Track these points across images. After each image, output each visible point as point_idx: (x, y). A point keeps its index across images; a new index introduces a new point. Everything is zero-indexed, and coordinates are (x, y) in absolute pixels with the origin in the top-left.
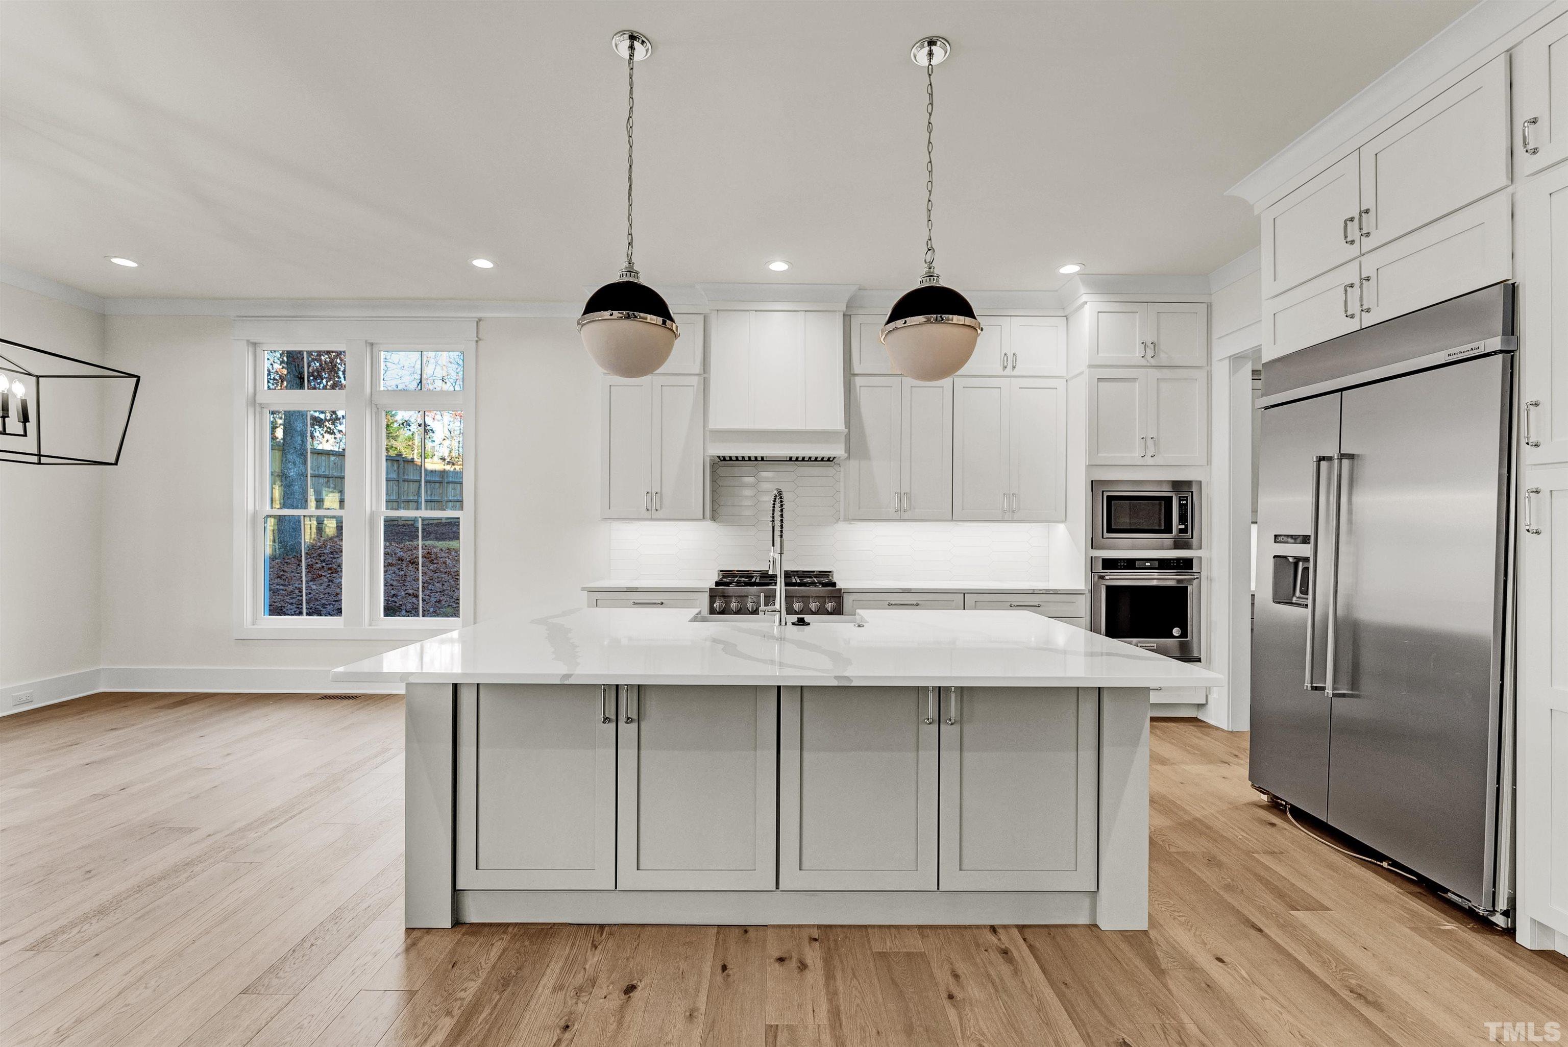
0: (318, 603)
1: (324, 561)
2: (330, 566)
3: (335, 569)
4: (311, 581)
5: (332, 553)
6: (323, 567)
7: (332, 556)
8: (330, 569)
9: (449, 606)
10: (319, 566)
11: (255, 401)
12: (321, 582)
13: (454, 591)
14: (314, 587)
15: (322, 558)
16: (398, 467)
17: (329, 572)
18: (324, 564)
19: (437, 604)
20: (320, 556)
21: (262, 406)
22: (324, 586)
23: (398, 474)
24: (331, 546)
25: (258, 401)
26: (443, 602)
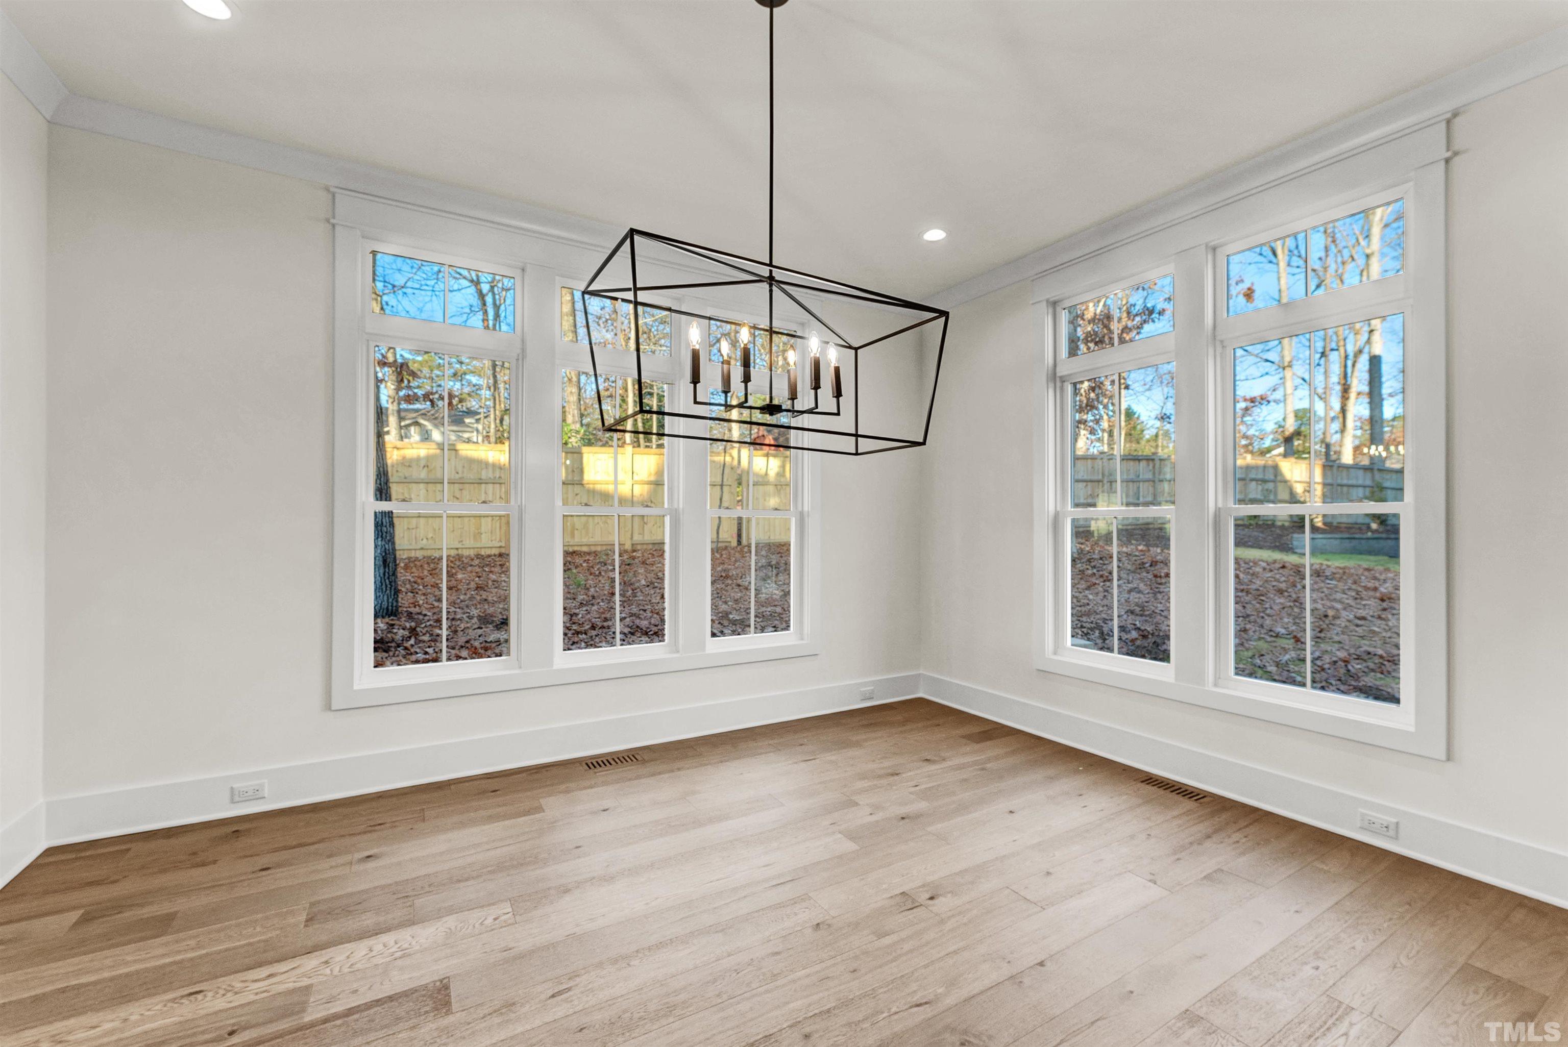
0: (1098, 616)
1: (1094, 567)
2: (1101, 573)
3: (1107, 577)
4: (1086, 589)
5: (1101, 559)
6: (1094, 574)
7: (1101, 562)
8: (1102, 576)
9: (1260, 639)
10: (1090, 572)
11: (1055, 374)
12: (1096, 591)
13: (1263, 617)
14: (1091, 597)
15: (1093, 564)
16: (1154, 467)
17: (1102, 580)
18: (1095, 571)
19: (1242, 633)
20: (1090, 562)
21: (1063, 380)
22: (1101, 595)
23: (1154, 473)
24: (1100, 551)
25: (1058, 374)
26: (1251, 633)
